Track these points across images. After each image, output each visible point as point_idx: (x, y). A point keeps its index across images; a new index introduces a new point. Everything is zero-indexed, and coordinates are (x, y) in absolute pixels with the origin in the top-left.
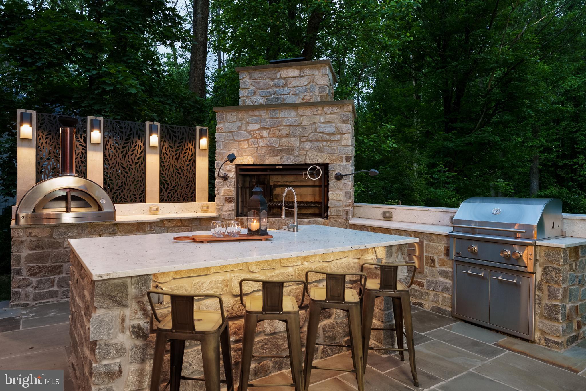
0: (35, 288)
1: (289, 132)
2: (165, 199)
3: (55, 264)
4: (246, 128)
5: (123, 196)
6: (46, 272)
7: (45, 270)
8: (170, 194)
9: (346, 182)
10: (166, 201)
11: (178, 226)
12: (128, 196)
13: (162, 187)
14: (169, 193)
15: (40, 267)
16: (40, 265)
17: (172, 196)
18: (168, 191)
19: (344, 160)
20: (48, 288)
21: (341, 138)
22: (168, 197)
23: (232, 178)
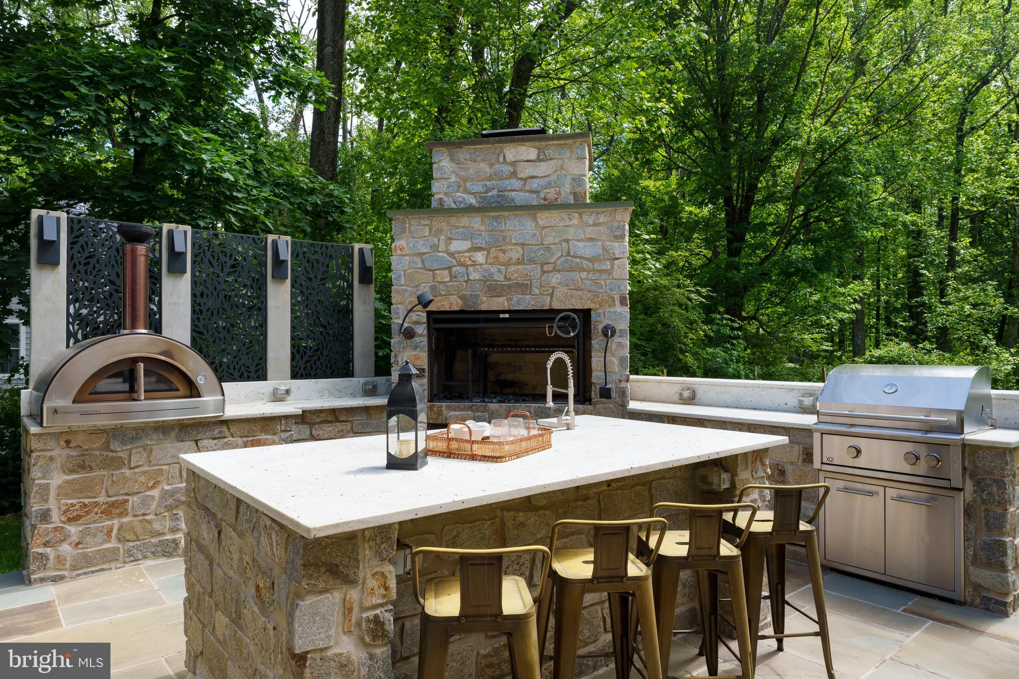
0: (77, 544)
1: (523, 255)
2: (300, 373)
3: (114, 499)
4: (446, 247)
5: (226, 368)
6: (97, 513)
7: (96, 510)
8: (309, 364)
9: (620, 340)
10: (302, 377)
11: (329, 422)
12: (234, 368)
13: (295, 351)
14: (307, 362)
15: (85, 505)
16: (86, 501)
17: (311, 368)
18: (305, 359)
19: (617, 303)
20: (102, 544)
21: (612, 266)
22: (305, 369)
23: (421, 335)
